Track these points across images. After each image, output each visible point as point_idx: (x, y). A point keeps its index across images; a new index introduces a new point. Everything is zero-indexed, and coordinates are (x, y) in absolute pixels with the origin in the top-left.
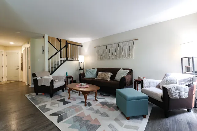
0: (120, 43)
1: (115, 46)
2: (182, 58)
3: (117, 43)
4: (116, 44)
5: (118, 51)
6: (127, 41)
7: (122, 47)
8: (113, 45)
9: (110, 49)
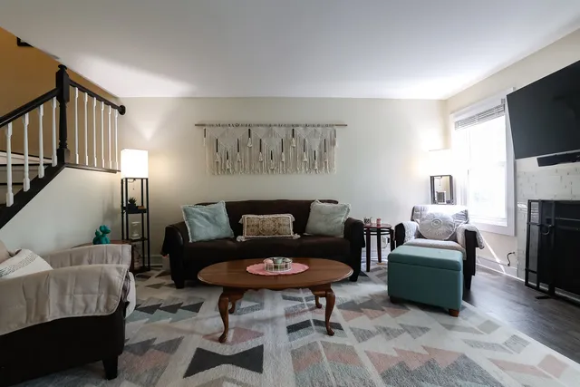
0: (297, 126)
1: (282, 133)
2: (432, 179)
3: (289, 126)
4: (283, 128)
5: (291, 150)
6: (318, 126)
7: (302, 140)
8: (275, 128)
9: (264, 141)
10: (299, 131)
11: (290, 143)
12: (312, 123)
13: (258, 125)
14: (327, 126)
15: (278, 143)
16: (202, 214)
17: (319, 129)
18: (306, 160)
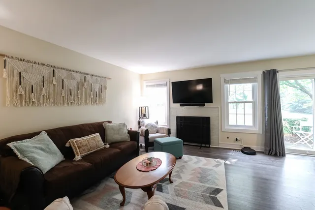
0: (88, 74)
1: (78, 77)
3: (82, 73)
5: (84, 90)
7: (90, 84)
8: (73, 73)
9: (65, 81)
10: (88, 77)
11: (83, 85)
12: (96, 75)
13: (62, 69)
14: (103, 77)
15: (76, 84)
16: (36, 147)
17: (99, 78)
18: (92, 97)
